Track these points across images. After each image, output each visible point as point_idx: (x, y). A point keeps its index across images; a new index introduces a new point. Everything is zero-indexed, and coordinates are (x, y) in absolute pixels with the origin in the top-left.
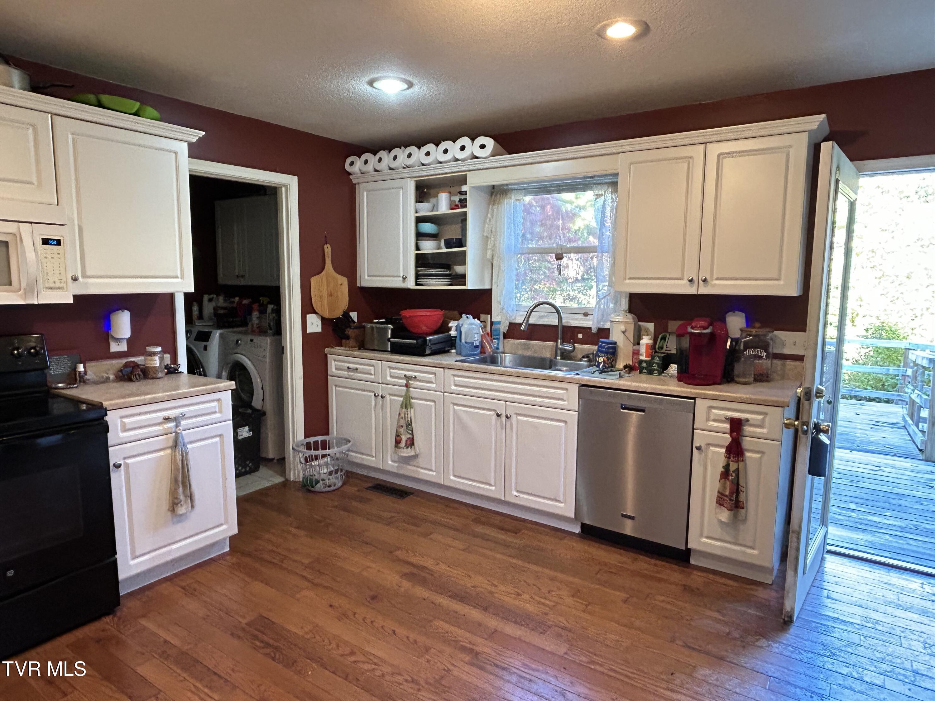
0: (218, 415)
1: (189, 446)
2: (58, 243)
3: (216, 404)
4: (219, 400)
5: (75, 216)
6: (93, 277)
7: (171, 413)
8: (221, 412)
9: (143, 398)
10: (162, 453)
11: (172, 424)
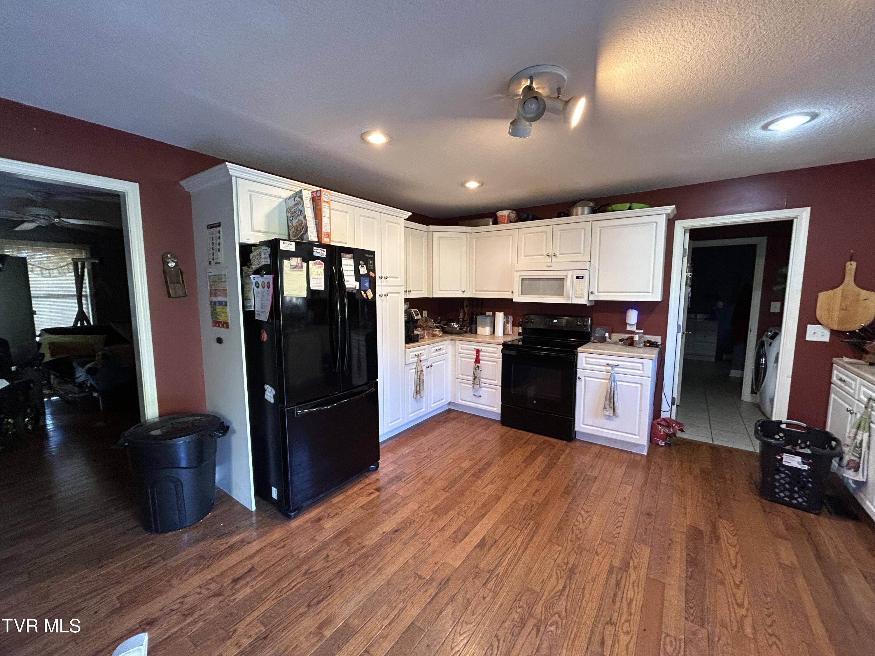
0: (641, 372)
1: (618, 383)
2: (583, 277)
3: (641, 365)
4: (642, 363)
5: (597, 264)
6: (601, 292)
7: (610, 362)
8: (643, 370)
9: (597, 351)
10: (604, 381)
11: (610, 368)
